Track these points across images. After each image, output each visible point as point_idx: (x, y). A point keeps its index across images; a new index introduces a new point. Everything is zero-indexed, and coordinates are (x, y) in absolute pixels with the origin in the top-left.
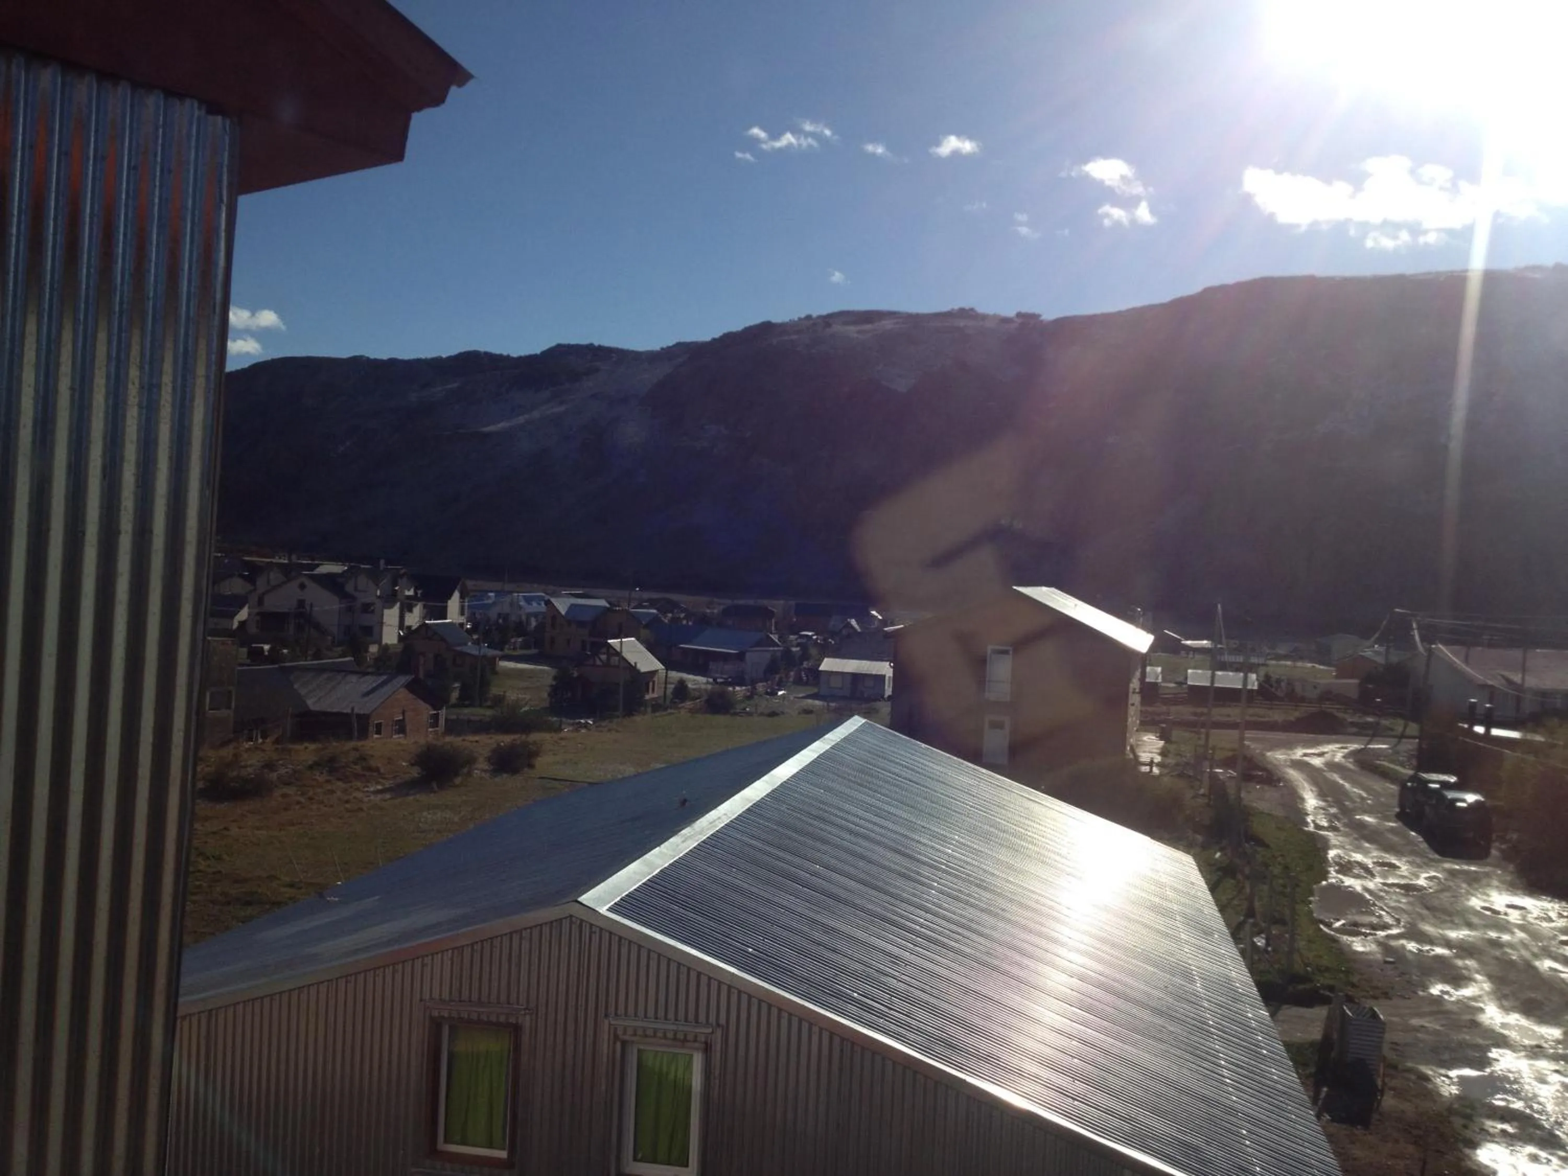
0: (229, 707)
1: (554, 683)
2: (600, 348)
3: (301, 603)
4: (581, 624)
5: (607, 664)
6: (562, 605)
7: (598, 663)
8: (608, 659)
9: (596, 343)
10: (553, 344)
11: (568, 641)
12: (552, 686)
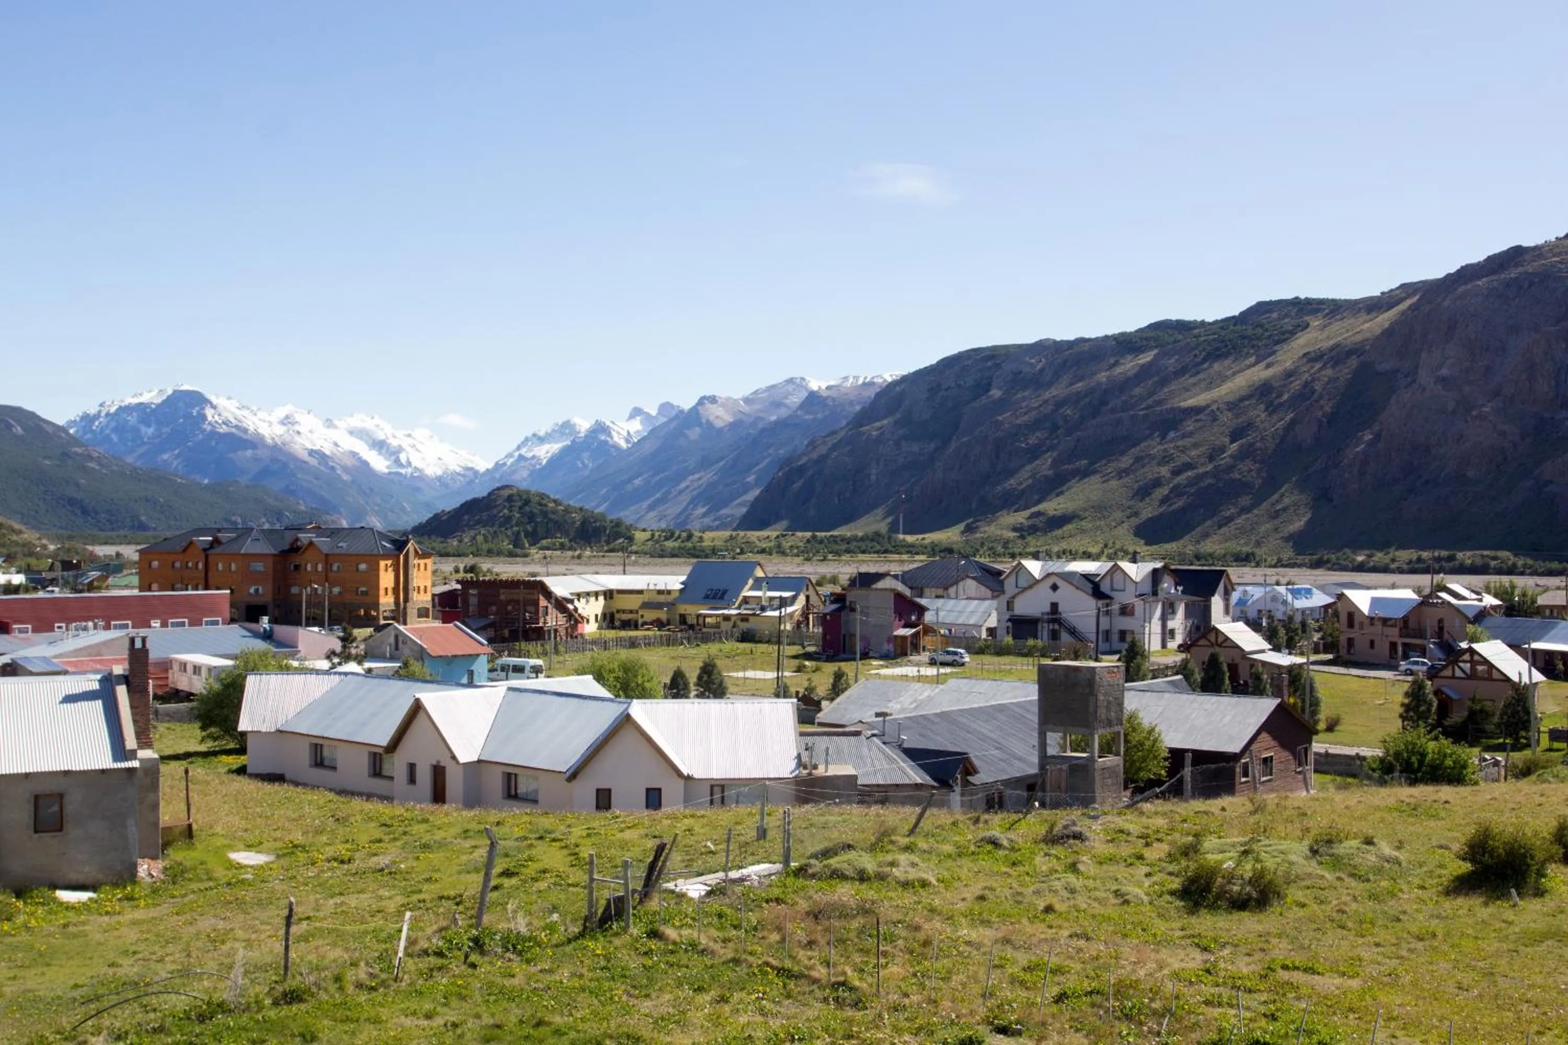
0: (1117, 754)
1: (1406, 701)
2: (1308, 301)
3: (1054, 606)
4: (1385, 621)
5: (1472, 676)
6: (1362, 600)
7: (1458, 673)
8: (1473, 668)
9: (1302, 297)
10: (1253, 303)
11: (1372, 643)
12: (1403, 705)
